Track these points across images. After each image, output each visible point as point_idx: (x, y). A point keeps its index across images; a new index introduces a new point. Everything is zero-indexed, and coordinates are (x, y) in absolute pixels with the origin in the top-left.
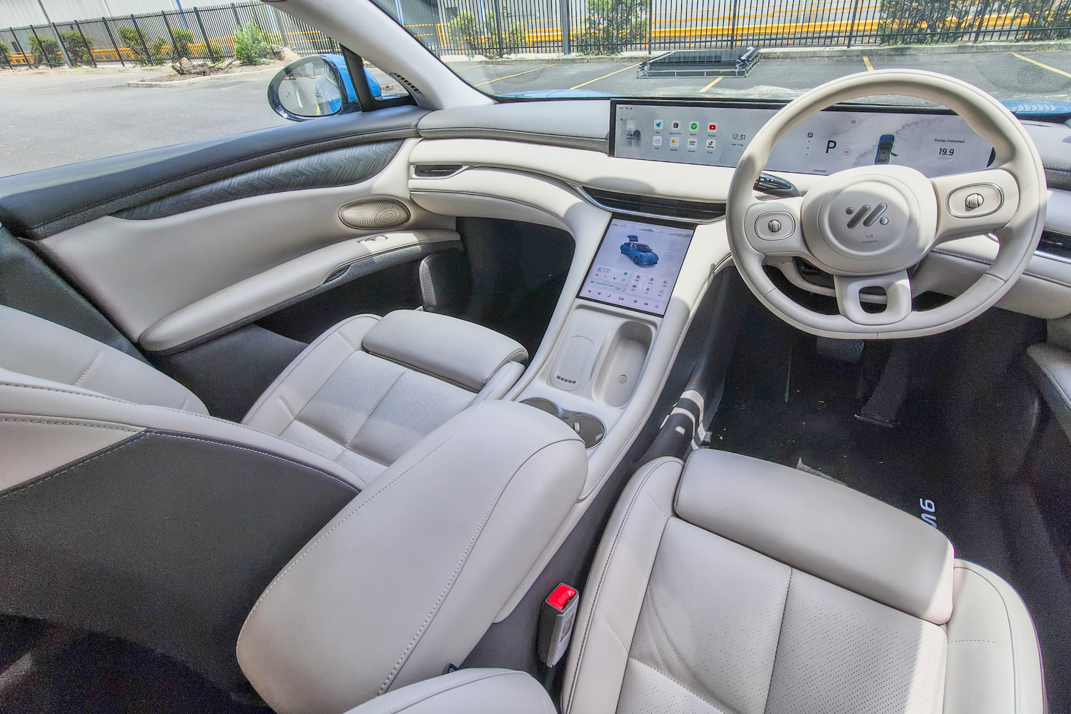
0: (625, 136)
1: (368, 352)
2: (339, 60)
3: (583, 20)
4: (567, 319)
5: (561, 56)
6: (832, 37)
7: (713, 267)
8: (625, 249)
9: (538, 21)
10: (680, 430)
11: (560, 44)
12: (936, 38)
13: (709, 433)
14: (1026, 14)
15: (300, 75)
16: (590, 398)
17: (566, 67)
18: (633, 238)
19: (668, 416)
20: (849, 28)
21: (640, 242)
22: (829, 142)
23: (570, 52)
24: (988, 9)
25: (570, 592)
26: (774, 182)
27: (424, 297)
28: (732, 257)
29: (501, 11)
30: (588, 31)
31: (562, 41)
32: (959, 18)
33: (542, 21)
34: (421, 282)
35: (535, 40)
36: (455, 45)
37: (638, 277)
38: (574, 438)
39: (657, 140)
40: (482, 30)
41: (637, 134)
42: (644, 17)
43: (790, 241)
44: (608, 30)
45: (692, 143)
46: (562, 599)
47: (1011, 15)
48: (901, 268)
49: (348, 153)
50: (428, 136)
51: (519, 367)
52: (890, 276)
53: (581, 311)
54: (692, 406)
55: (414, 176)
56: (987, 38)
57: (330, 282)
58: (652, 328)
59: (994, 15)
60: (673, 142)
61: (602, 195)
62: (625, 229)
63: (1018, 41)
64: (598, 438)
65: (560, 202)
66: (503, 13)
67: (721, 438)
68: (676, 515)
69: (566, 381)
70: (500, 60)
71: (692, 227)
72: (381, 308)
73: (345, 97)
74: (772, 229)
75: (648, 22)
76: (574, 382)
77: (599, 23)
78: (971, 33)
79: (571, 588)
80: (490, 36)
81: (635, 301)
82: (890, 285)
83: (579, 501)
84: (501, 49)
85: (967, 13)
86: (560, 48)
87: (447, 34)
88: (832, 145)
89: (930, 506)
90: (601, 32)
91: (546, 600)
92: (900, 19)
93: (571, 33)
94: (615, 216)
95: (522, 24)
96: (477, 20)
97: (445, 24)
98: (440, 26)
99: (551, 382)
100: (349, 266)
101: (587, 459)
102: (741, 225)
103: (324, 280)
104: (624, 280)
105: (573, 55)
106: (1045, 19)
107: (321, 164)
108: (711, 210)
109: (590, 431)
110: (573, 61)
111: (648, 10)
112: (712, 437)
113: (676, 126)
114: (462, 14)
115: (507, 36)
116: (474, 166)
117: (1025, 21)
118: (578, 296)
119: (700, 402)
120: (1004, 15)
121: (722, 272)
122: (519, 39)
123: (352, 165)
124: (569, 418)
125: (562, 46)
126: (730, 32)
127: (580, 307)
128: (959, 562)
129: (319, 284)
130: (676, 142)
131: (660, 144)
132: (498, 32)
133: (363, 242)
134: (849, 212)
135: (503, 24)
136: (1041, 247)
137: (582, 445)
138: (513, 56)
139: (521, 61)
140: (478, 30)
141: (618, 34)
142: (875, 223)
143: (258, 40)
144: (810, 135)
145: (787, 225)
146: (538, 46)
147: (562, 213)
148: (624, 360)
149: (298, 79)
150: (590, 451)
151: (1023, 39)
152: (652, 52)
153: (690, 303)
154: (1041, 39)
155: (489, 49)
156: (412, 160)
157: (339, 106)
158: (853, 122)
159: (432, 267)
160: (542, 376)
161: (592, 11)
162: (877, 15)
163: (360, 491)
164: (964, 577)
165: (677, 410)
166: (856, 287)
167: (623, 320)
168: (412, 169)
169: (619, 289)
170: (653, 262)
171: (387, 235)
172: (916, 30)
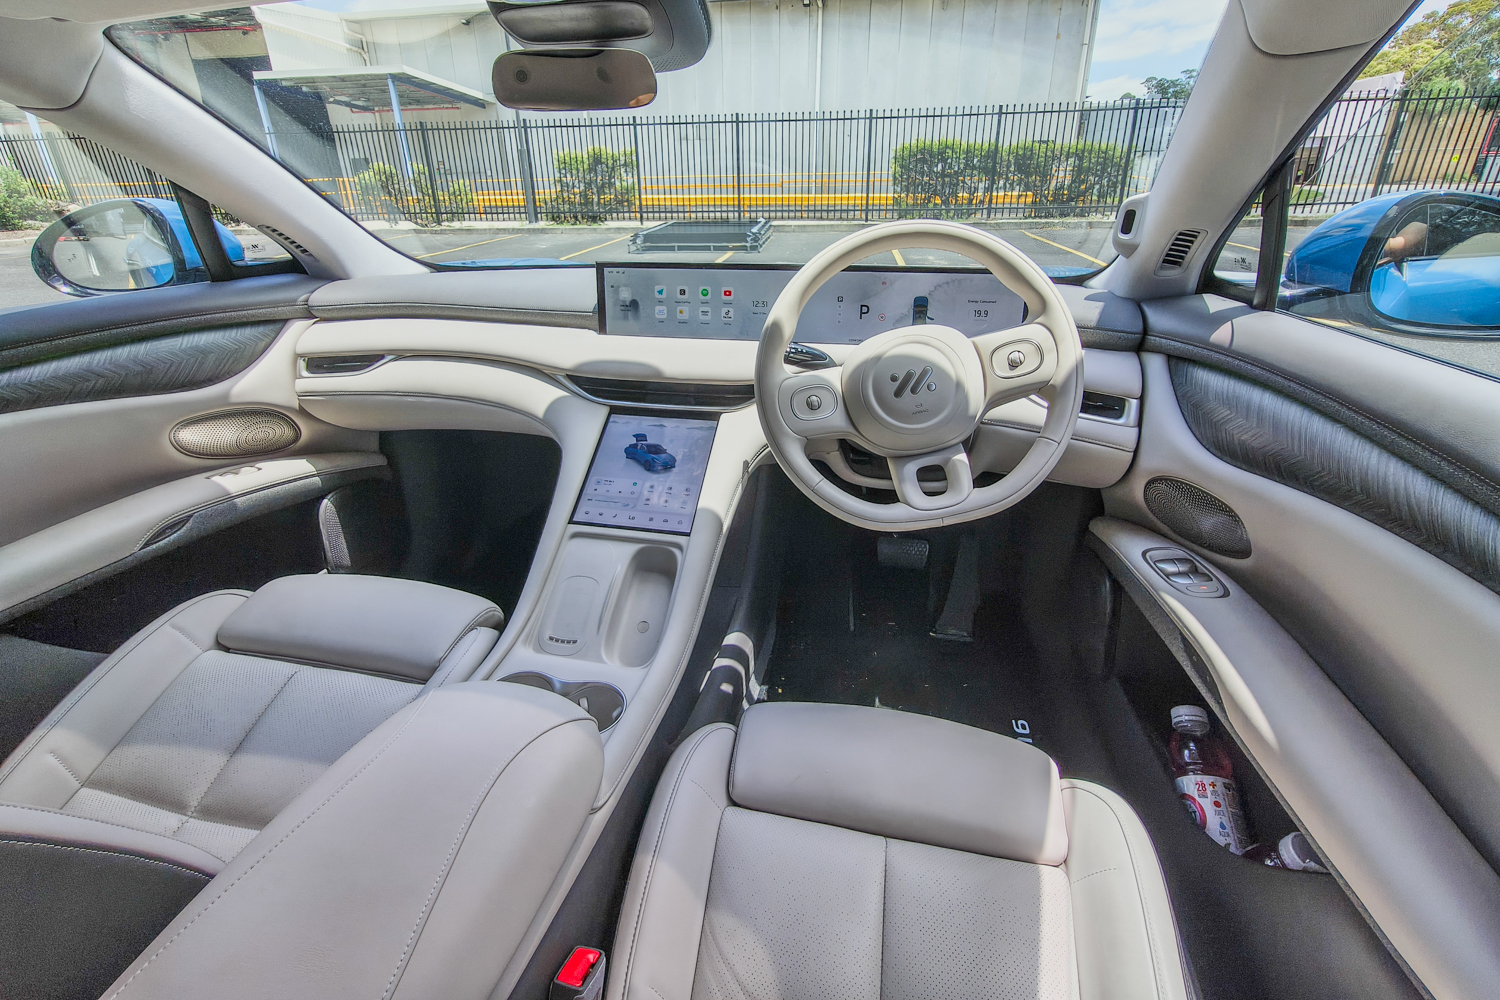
0: (619, 308)
1: (227, 650)
2: (169, 208)
3: (552, 181)
4: (559, 555)
5: (526, 225)
6: (848, 211)
7: (746, 464)
8: (631, 453)
9: (490, 180)
10: (727, 688)
11: (522, 210)
12: (951, 214)
13: (765, 688)
14: (1029, 193)
15: (98, 234)
16: (600, 660)
17: (533, 237)
18: (640, 437)
19: (709, 673)
20: (864, 202)
21: (651, 441)
22: (862, 306)
23: (537, 220)
24: (995, 186)
25: (591, 957)
26: (807, 353)
27: (329, 554)
28: (769, 449)
29: (436, 166)
30: (560, 195)
31: (525, 207)
32: (970, 194)
33: (495, 181)
34: (323, 531)
35: (487, 204)
36: (368, 207)
37: (652, 487)
38: (580, 717)
39: (661, 311)
40: (408, 188)
41: (634, 305)
42: (630, 181)
43: (832, 418)
44: (586, 195)
45: (705, 313)
46: (579, 971)
47: (1015, 193)
48: (955, 441)
49: (185, 343)
50: (325, 315)
51: (490, 633)
52: (945, 452)
53: (577, 541)
54: (737, 653)
55: (305, 373)
56: (999, 215)
57: (154, 546)
58: (677, 552)
59: (1001, 193)
60: (681, 312)
61: (593, 384)
62: (627, 428)
63: (1026, 218)
64: (615, 714)
65: (536, 397)
66: (439, 169)
67: (780, 691)
68: (734, 803)
69: (563, 642)
70: (438, 228)
71: (715, 417)
72: (252, 579)
73: (180, 263)
74: (811, 406)
75: (636, 187)
76: (575, 642)
77: (574, 187)
78: (982, 209)
79: (591, 949)
80: (420, 197)
81: (651, 519)
82: (948, 461)
83: (594, 811)
84: (438, 213)
85: (976, 189)
86: (523, 216)
87: (354, 192)
88: (865, 309)
89: (1024, 727)
90: (578, 197)
91: (555, 981)
92: (914, 194)
93: (537, 197)
94: (614, 410)
95: (467, 183)
96: (400, 176)
97: (351, 180)
98: (343, 182)
99: (540, 648)
100: (191, 516)
101: (602, 746)
102: (775, 403)
103: (142, 543)
104: (632, 493)
105: (542, 224)
106: (1046, 198)
107: (135, 361)
108: (736, 394)
109: (603, 705)
110: (543, 231)
111: (635, 172)
112: (768, 691)
113: (683, 292)
114: (376, 167)
115: (447, 198)
116: (401, 355)
117: (1029, 200)
118: (571, 522)
119: (748, 647)
120: (1010, 194)
121: (759, 469)
122: (464, 201)
123: (192, 360)
124: (572, 692)
125: (525, 213)
126: (736, 203)
127: (575, 535)
128: (1066, 782)
129: (134, 550)
130: (685, 312)
131: (665, 316)
132: (433, 192)
133: (217, 479)
134: (894, 379)
135: (439, 182)
136: (1085, 409)
137: (593, 725)
138: (456, 225)
139: (469, 231)
140: (402, 188)
141: (599, 199)
142: (923, 389)
143: (19, 192)
144: (840, 299)
145: (827, 399)
146: (491, 212)
147: (540, 412)
148: (643, 601)
149: (94, 240)
150: (605, 734)
151: (1030, 216)
152: (644, 223)
153: (721, 512)
154: (1046, 217)
155: (421, 213)
156: (300, 350)
157: (169, 274)
158: (884, 283)
159: (341, 508)
160: (526, 641)
161: (563, 171)
162: (891, 188)
163: (212, 876)
164: (1073, 797)
165: (720, 662)
166: (912, 468)
167: (636, 547)
168: (302, 364)
169: (628, 505)
170: (669, 465)
171: (259, 465)
172: (931, 205)
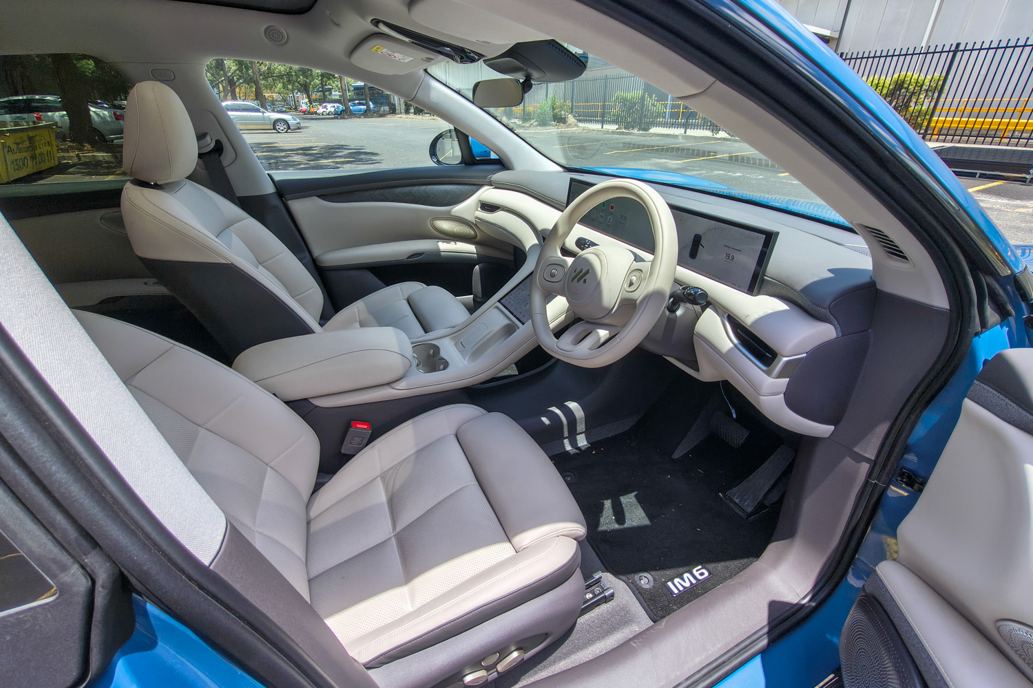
1: (408, 302)
13: (589, 446)
16: (465, 358)
27: (473, 289)
34: (473, 278)
50: (497, 185)
53: (496, 310)
54: (569, 413)
55: (479, 209)
57: (410, 259)
64: (436, 367)
67: (594, 452)
68: (456, 434)
69: (463, 345)
74: (552, 274)
76: (465, 347)
83: (393, 388)
91: (352, 422)
100: (423, 253)
103: (406, 257)
116: (504, 209)
118: (499, 301)
119: (580, 414)
129: (403, 258)
133: (440, 243)
134: (575, 271)
142: (582, 281)
145: (560, 273)
156: (481, 199)
159: (483, 271)
160: (453, 338)
165: (554, 410)
167: (508, 322)
168: (480, 206)
171: (456, 242)
